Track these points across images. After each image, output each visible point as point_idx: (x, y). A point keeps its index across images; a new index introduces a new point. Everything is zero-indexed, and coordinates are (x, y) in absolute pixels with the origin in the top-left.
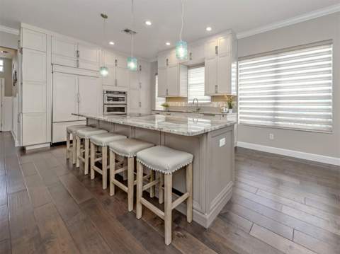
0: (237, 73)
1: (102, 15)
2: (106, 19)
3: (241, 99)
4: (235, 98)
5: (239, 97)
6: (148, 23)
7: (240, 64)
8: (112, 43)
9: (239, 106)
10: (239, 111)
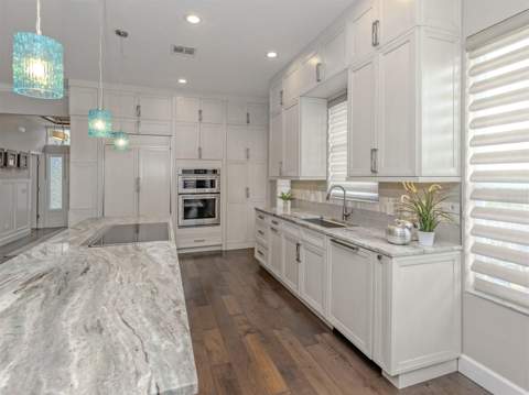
0: (463, 98)
1: (119, 33)
2: (127, 39)
3: (477, 195)
4: (452, 190)
5: (470, 187)
6: (193, 19)
7: (472, 63)
8: (182, 81)
9: (470, 223)
10: (470, 241)
